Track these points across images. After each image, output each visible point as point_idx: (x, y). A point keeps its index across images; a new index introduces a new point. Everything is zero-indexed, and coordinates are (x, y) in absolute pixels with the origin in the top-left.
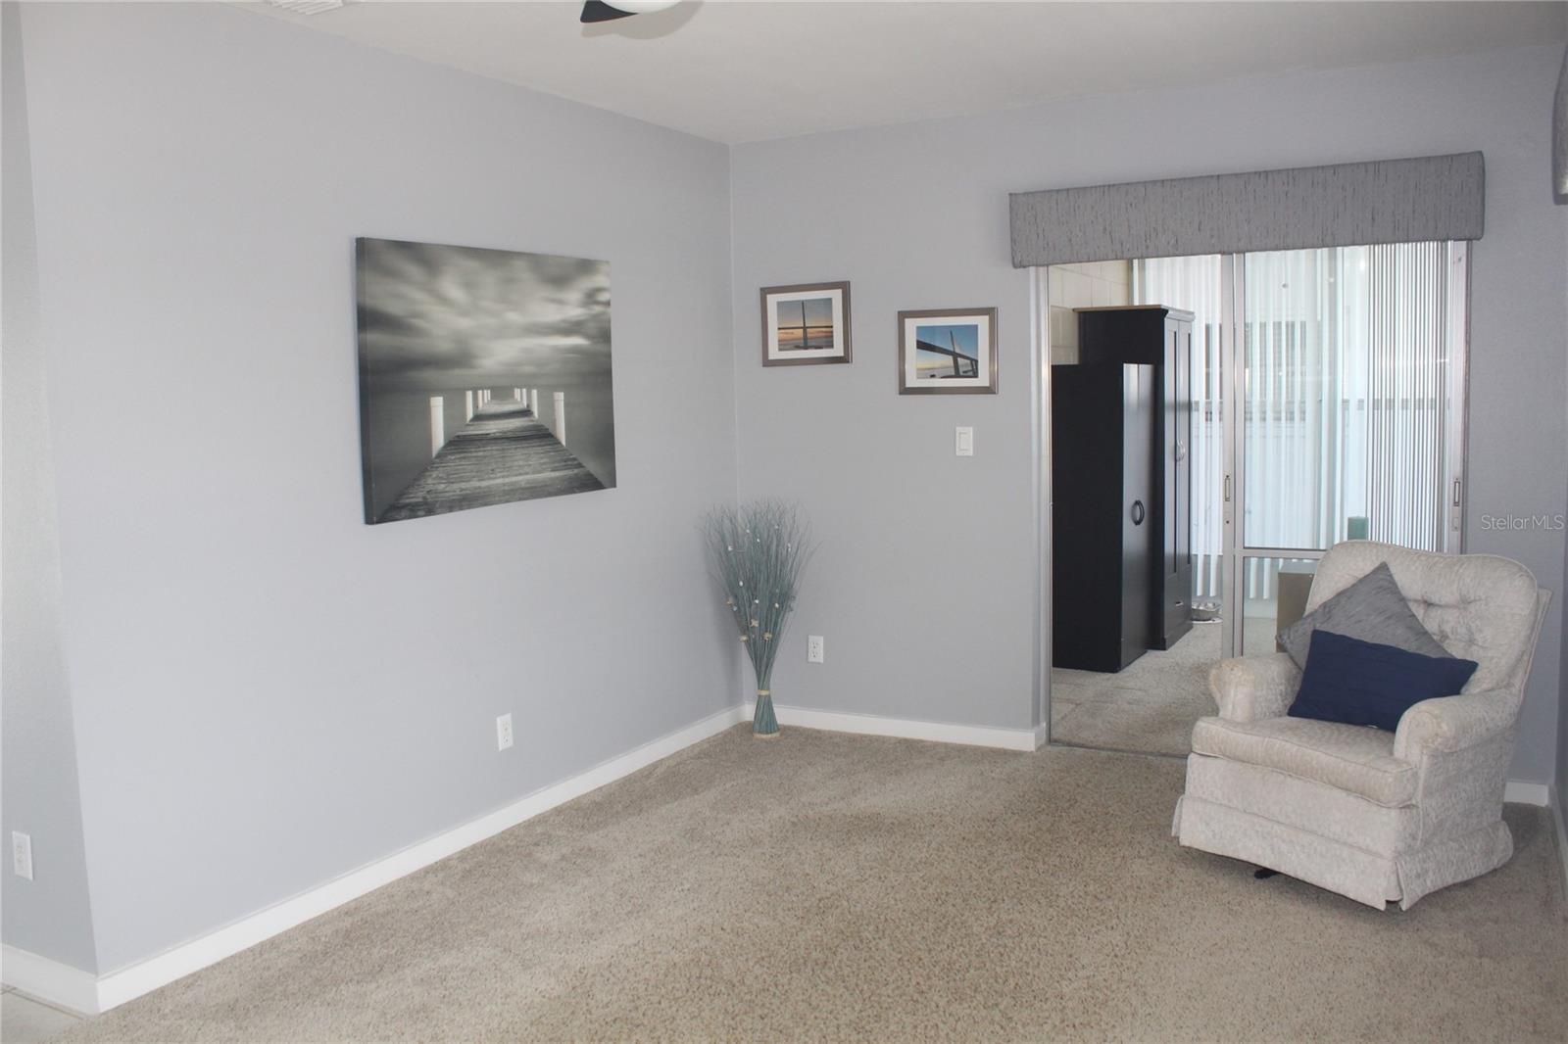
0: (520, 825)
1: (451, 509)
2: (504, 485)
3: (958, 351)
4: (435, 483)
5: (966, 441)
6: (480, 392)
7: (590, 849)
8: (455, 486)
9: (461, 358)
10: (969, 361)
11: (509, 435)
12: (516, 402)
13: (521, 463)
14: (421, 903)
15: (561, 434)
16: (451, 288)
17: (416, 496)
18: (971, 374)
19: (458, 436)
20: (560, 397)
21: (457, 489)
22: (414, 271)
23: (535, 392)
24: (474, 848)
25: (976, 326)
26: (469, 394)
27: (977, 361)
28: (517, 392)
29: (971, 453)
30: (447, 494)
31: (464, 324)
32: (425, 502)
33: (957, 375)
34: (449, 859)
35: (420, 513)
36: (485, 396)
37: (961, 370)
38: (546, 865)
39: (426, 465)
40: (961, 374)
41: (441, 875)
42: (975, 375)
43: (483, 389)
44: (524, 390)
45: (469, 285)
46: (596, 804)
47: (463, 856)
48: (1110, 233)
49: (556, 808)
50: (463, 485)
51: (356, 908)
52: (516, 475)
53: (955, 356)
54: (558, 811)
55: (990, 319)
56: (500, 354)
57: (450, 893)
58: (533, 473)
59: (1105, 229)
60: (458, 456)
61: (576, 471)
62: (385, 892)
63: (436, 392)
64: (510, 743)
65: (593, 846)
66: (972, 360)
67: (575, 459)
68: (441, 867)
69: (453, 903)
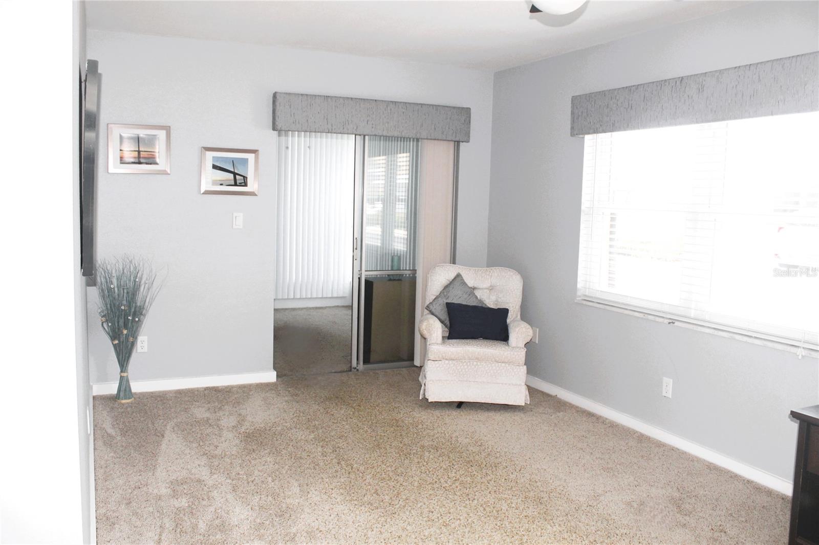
3: (236, 171)
5: (239, 221)
10: (242, 178)
18: (243, 184)
25: (247, 159)
27: (247, 178)
29: (241, 227)
33: (236, 185)
37: (238, 182)
40: (238, 184)
42: (245, 185)
48: (327, 119)
53: (235, 174)
55: (255, 156)
59: (324, 117)
66: (244, 177)
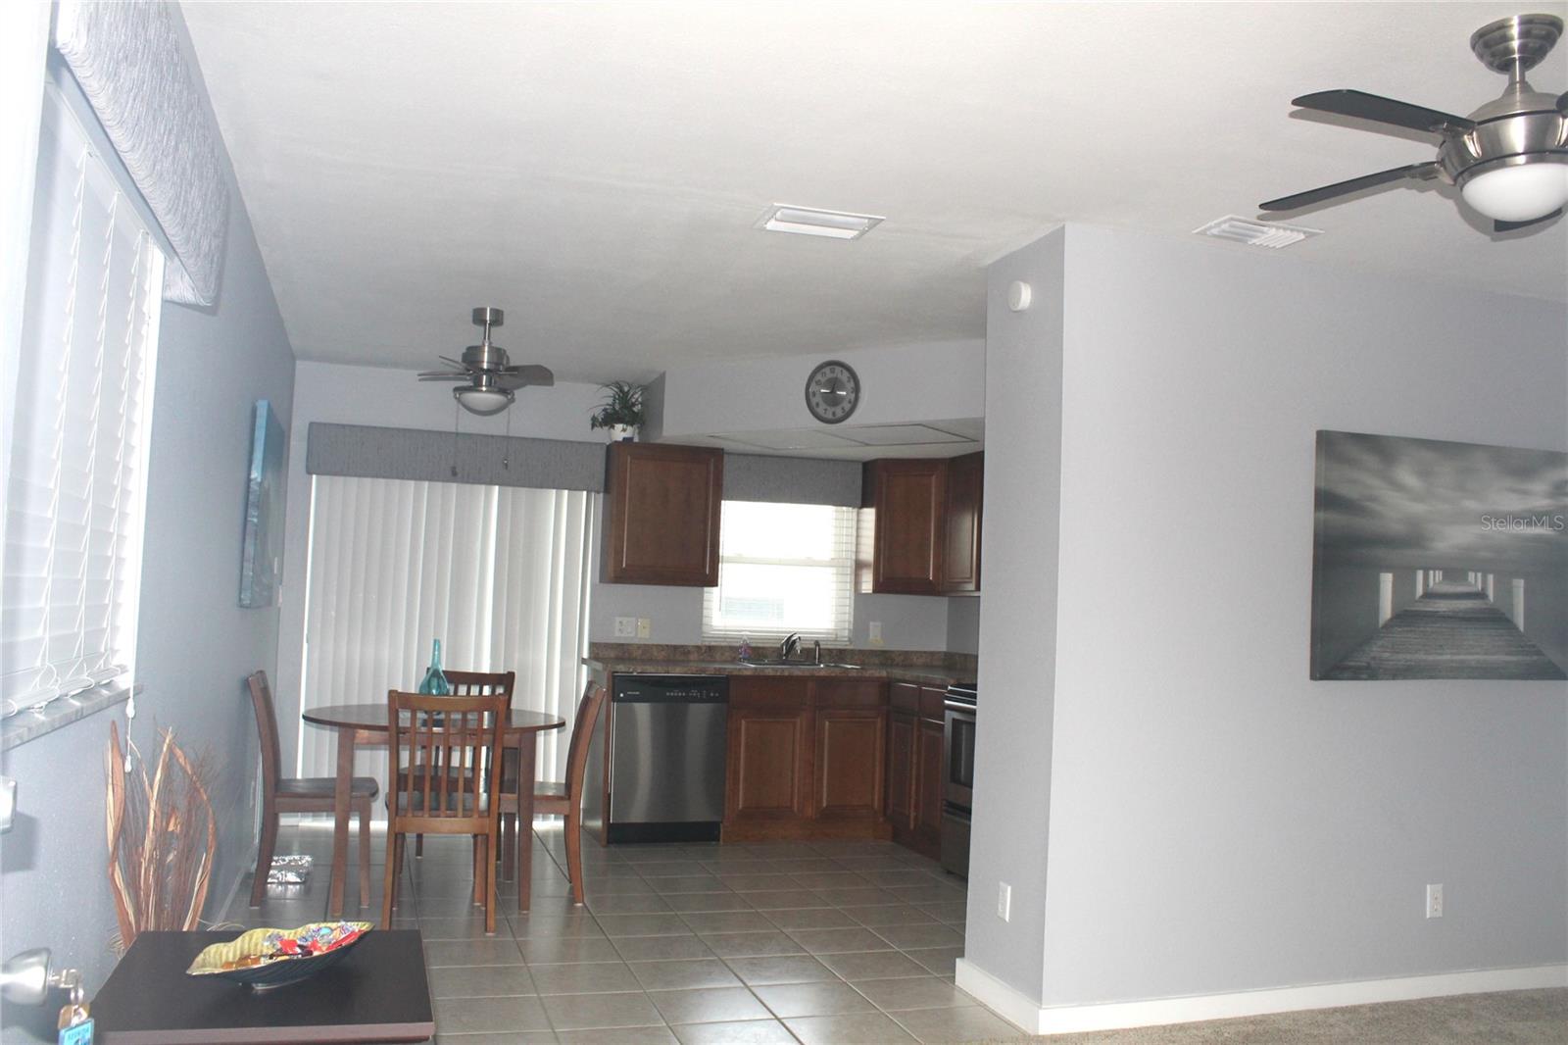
0: (1442, 998)
1: (1394, 677)
2: (1452, 661)
4: (1377, 651)
6: (1431, 572)
7: (1511, 1034)
8: (1400, 656)
9: (1413, 539)
11: (1461, 615)
12: (1470, 585)
13: (1471, 642)
14: (1322, 1032)
15: (1520, 621)
16: (1407, 476)
17: (1361, 660)
19: (1406, 611)
20: (1519, 585)
21: (1403, 658)
22: (1371, 460)
23: (1491, 578)
24: (1387, 1004)
26: (1420, 574)
28: (1471, 576)
30: (1391, 663)
31: (1418, 508)
32: (1368, 667)
34: (1361, 1006)
35: (1364, 676)
36: (1436, 578)
38: (1457, 1034)
39: (1372, 633)
41: (1348, 1016)
43: (1434, 569)
44: (1479, 575)
45: (1425, 474)
46: (1533, 1000)
47: (1374, 1008)
49: (1486, 994)
50: (1409, 657)
51: (1261, 1021)
52: (1465, 654)
54: (1487, 996)
56: (1454, 538)
57: (1352, 1031)
58: (1486, 654)
60: (1406, 629)
61: (1535, 658)
62: (1294, 1017)
63: (1388, 569)
64: (1439, 914)
65: (1515, 1032)
67: (1534, 646)
68: (1351, 1012)
69: (1353, 1039)
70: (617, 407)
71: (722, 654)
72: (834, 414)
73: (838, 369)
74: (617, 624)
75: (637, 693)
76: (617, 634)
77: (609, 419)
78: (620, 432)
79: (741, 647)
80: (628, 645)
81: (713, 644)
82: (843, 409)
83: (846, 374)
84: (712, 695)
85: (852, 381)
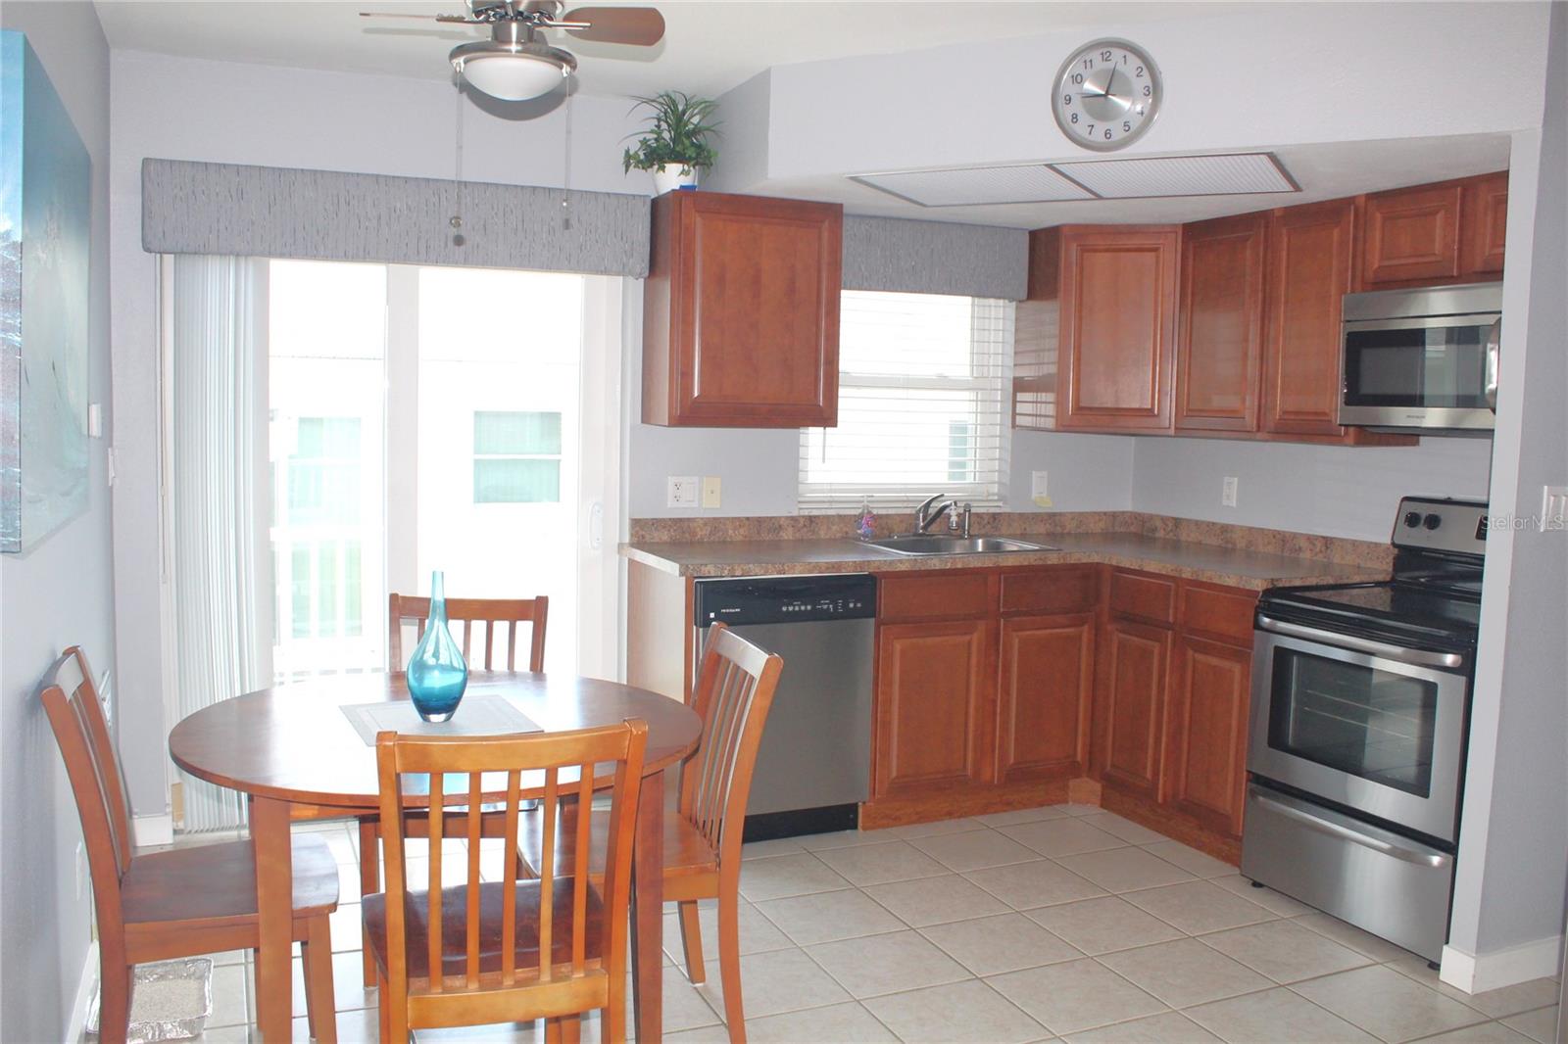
70: (666, 135)
71: (829, 528)
72: (1108, 134)
73: (1117, 54)
74: (671, 488)
75: (738, 610)
76: (671, 503)
77: (655, 156)
78: (673, 177)
79: (861, 516)
80: (689, 519)
81: (815, 513)
82: (1126, 124)
83: (1134, 62)
84: (851, 605)
85: (1145, 72)
